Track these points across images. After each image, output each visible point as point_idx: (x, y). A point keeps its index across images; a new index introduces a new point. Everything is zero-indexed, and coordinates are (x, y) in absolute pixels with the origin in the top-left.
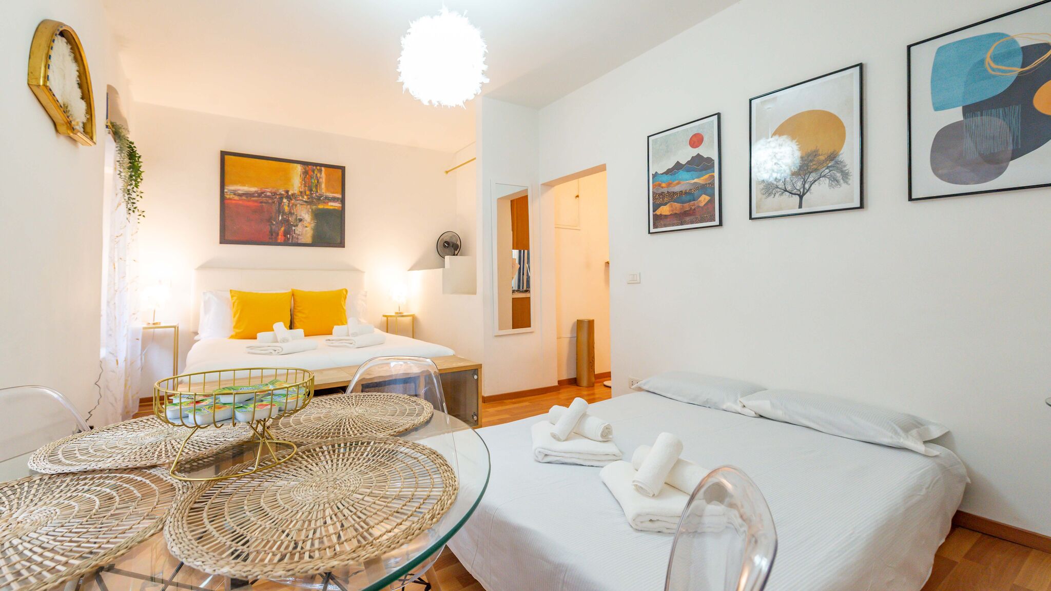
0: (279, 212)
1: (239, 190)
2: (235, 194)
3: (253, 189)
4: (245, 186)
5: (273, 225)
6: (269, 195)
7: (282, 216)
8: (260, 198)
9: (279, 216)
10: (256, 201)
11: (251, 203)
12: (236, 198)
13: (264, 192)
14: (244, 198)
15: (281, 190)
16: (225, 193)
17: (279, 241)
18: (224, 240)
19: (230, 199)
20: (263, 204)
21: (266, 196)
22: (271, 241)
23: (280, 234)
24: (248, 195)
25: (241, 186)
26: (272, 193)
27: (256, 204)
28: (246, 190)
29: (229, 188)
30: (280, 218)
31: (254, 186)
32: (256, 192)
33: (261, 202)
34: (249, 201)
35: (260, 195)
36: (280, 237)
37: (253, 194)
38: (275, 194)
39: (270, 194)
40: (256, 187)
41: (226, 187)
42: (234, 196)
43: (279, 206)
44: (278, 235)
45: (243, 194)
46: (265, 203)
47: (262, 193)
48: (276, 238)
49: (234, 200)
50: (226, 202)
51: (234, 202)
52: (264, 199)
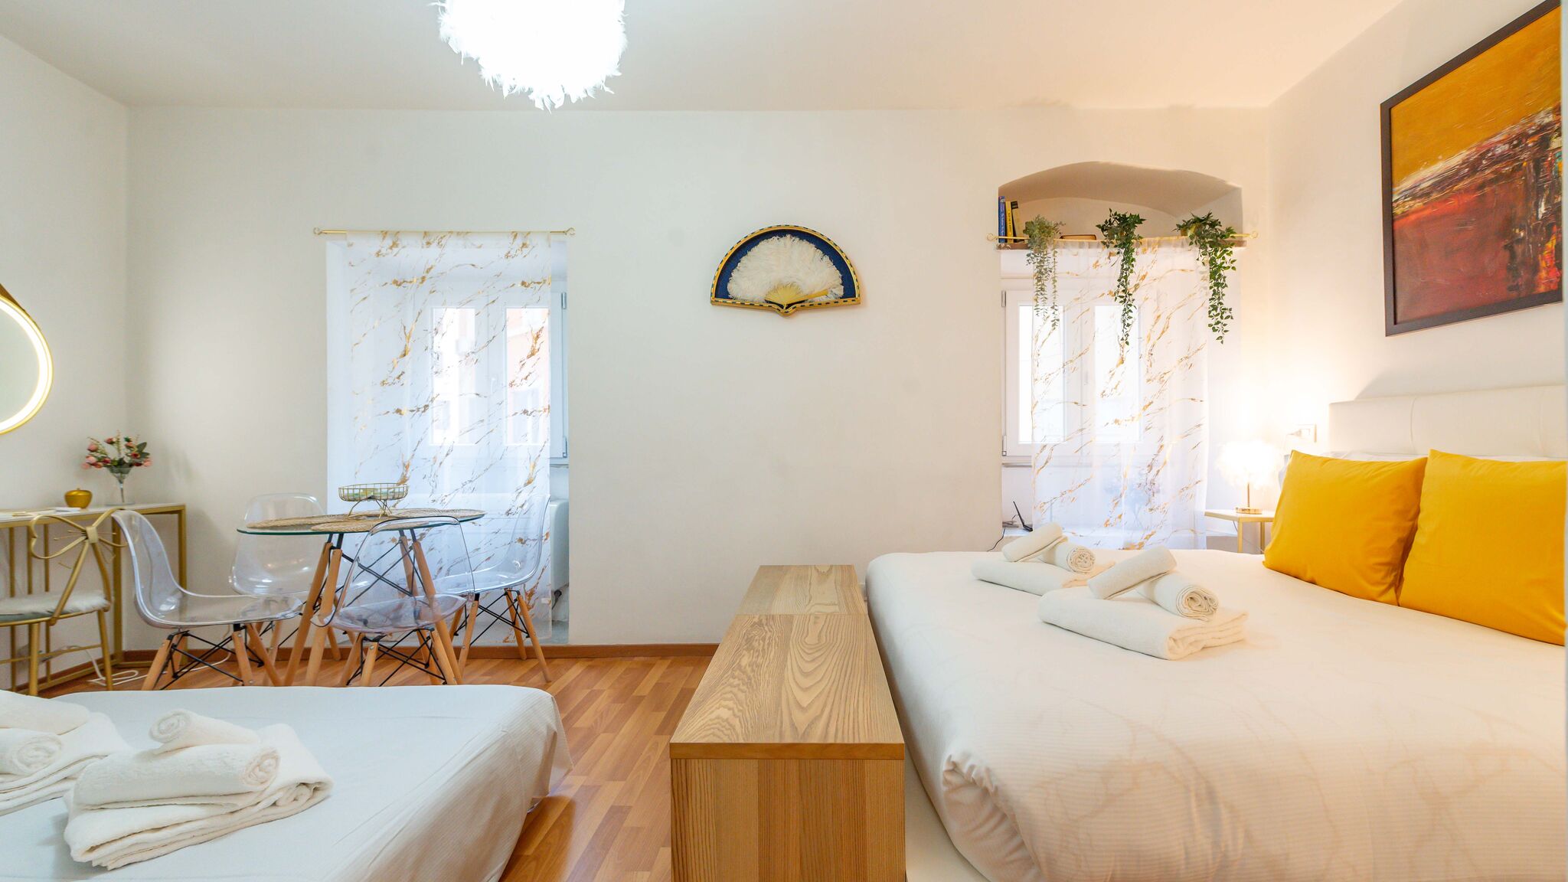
0: (1540, 191)
1: (1423, 180)
2: (1414, 197)
3: (1456, 160)
4: (1435, 161)
5: (1520, 241)
6: (1502, 155)
7: (1548, 202)
8: (1477, 175)
9: (1537, 206)
10: (1467, 191)
11: (1453, 202)
12: (1418, 204)
13: (1488, 151)
14: (1435, 196)
15: (1542, 114)
16: (1394, 205)
17: (1542, 289)
18: (1396, 323)
19: (1405, 214)
20: (1487, 189)
21: (1501, 158)
22: (1514, 294)
23: (1543, 264)
24: (1445, 182)
25: (1427, 166)
26: (1510, 143)
27: (1467, 199)
28: (1439, 172)
29: (1403, 185)
30: (1542, 210)
31: (1458, 150)
32: (1463, 163)
33: (1481, 187)
34: (1446, 201)
35: (1473, 166)
36: (1543, 274)
37: (1459, 170)
38: (1522, 137)
39: (1507, 147)
40: (1462, 148)
41: (1395, 189)
42: (1412, 203)
43: (1537, 168)
44: (1536, 269)
45: (1434, 187)
46: (1491, 182)
47: (1482, 156)
48: (1532, 284)
49: (1414, 212)
50: (1397, 224)
51: (1413, 217)
52: (1487, 172)
